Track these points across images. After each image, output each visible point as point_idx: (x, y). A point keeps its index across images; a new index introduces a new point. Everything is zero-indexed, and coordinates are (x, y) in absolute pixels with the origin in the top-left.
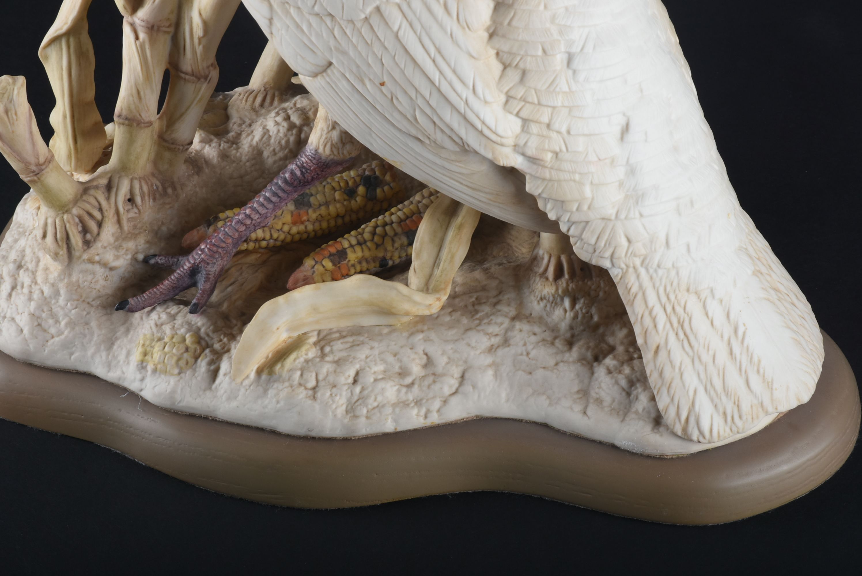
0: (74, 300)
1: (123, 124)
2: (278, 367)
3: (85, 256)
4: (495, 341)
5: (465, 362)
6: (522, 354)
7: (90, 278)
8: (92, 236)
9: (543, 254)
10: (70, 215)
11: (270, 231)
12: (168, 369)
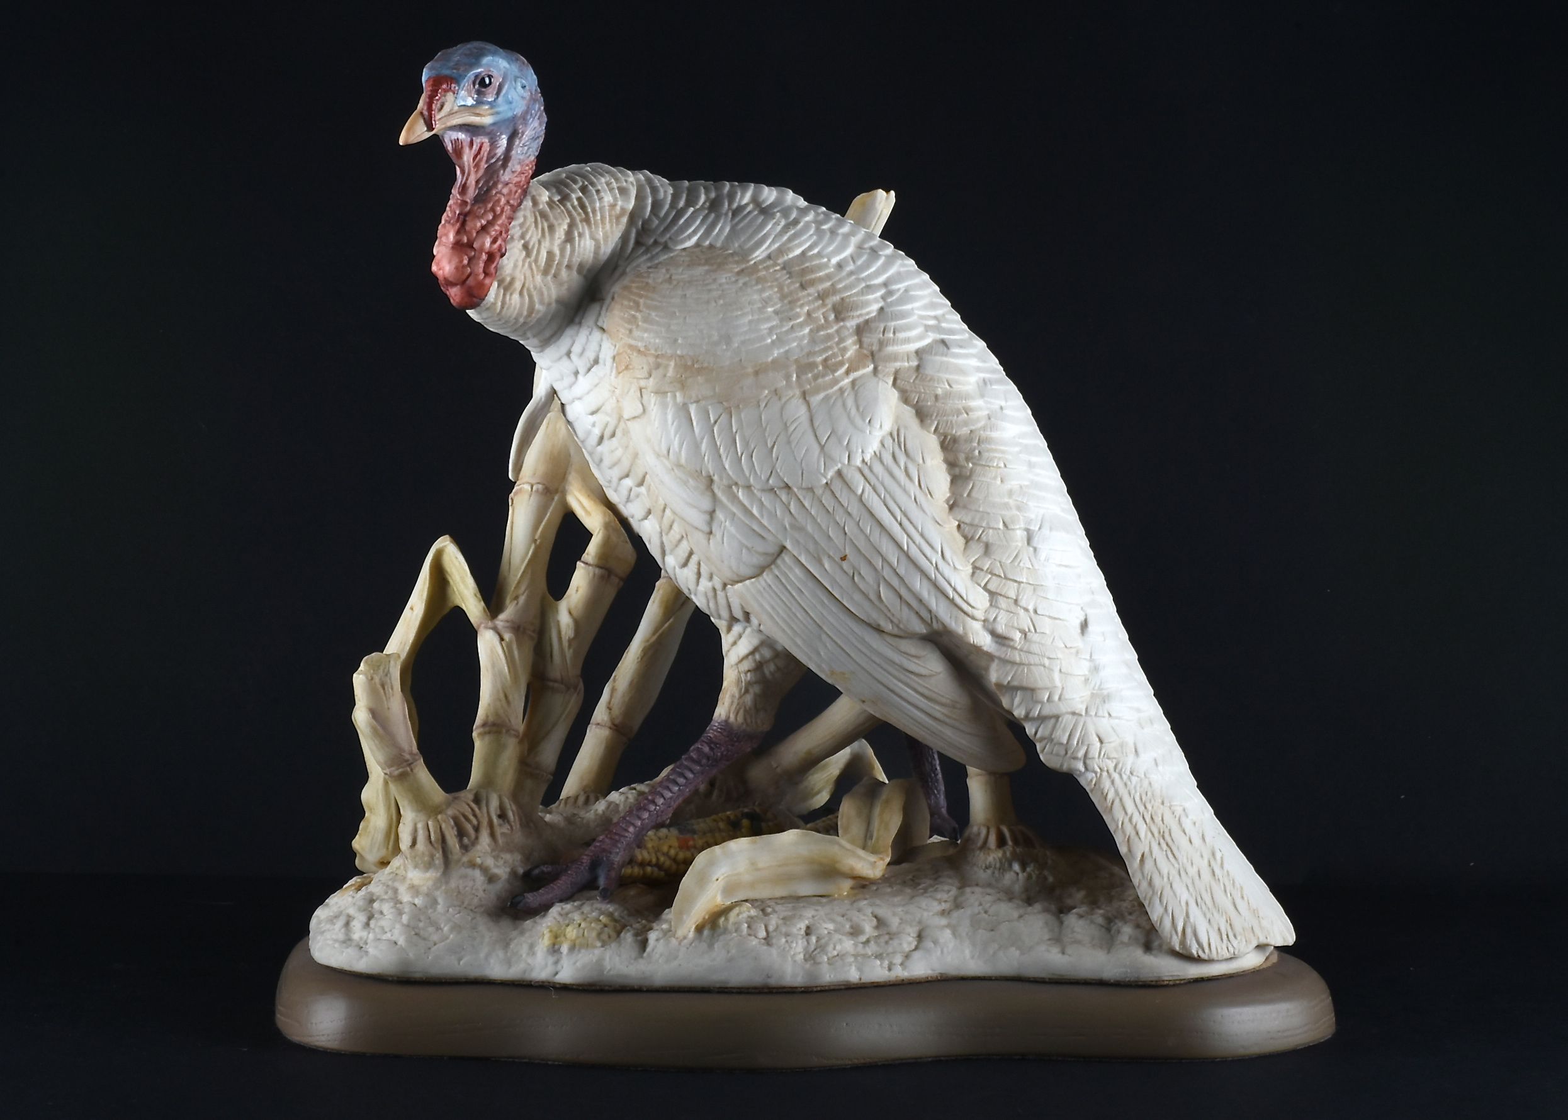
0: (455, 906)
1: (489, 733)
2: (722, 919)
3: (465, 859)
4: (944, 906)
5: (920, 922)
6: (979, 913)
7: (470, 884)
8: (469, 840)
9: (979, 829)
10: (444, 816)
11: (656, 854)
12: (590, 942)
